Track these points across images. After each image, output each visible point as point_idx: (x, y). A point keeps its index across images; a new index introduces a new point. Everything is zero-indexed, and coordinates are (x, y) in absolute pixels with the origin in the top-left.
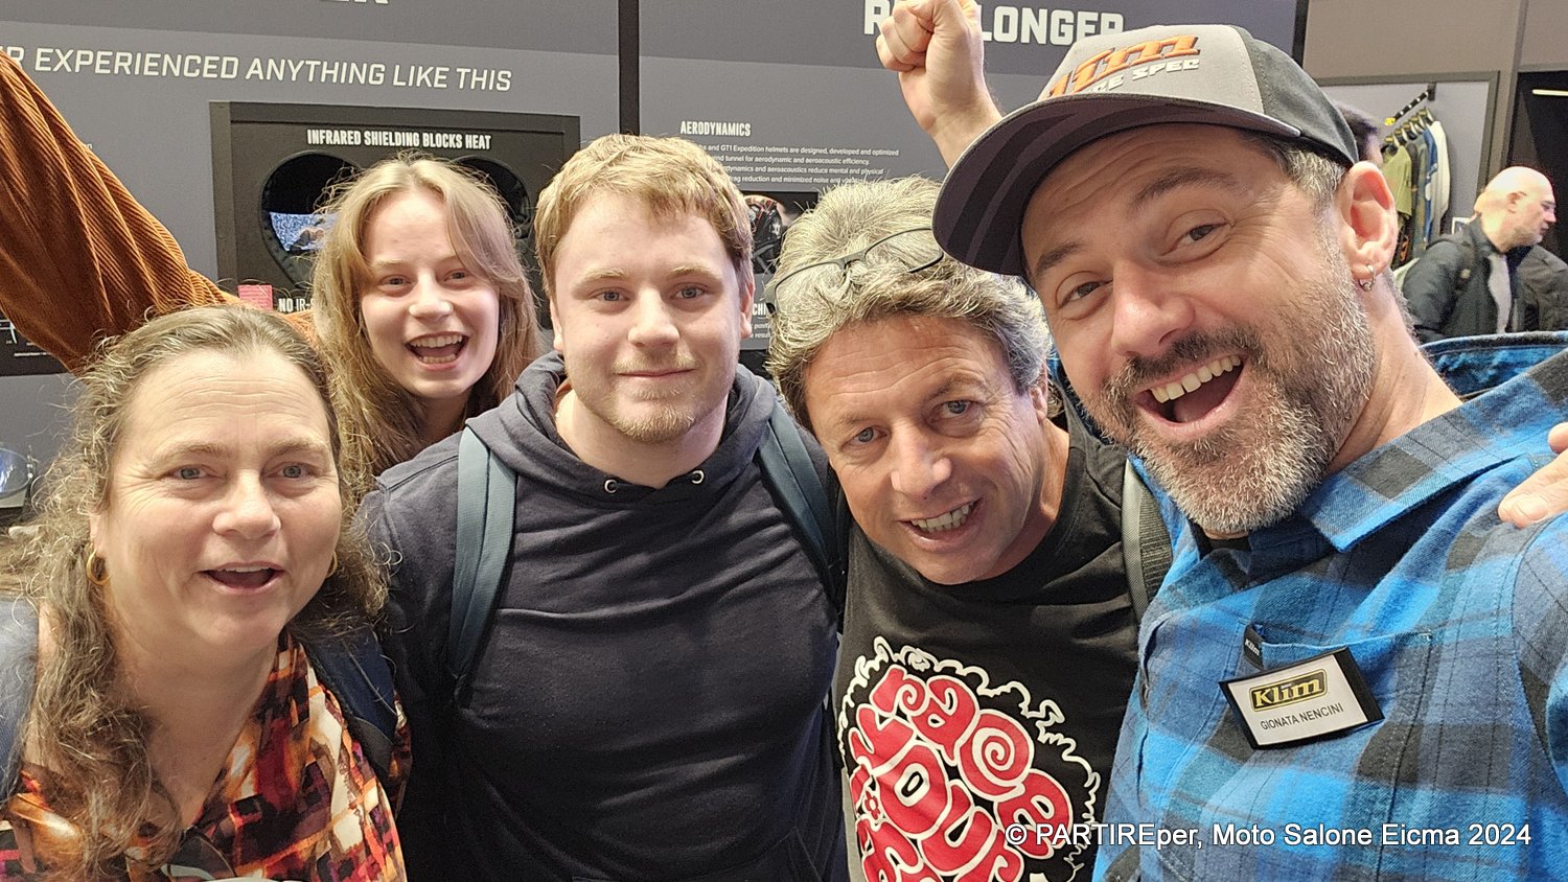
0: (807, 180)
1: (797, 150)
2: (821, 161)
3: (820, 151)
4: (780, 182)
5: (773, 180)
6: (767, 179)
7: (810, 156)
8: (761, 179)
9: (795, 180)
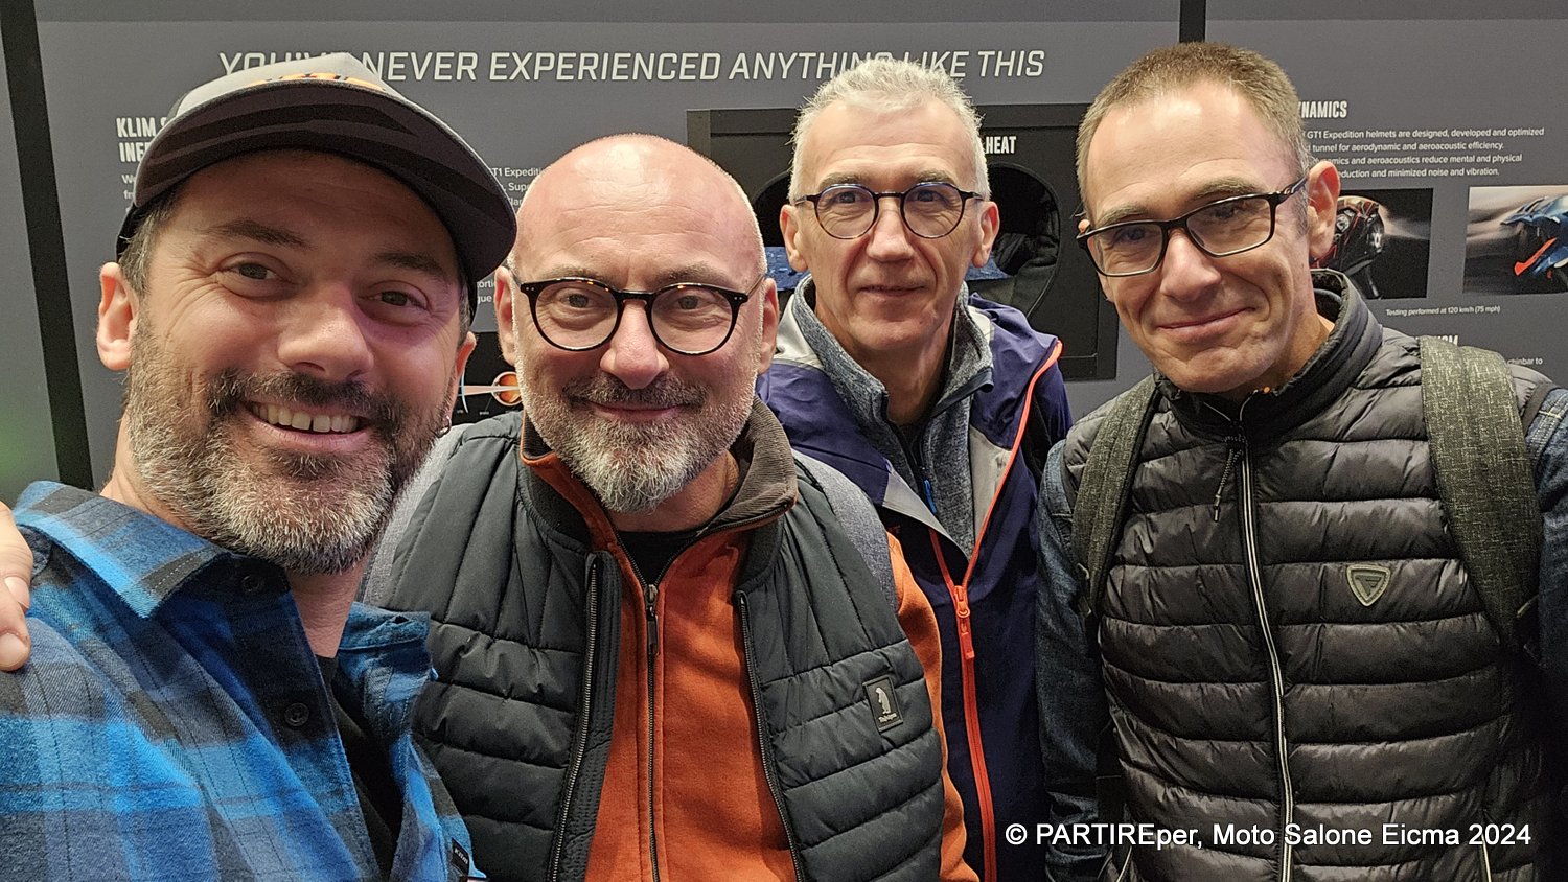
0: (1418, 173)
1: (1408, 134)
2: (1439, 147)
3: (1439, 134)
4: (1381, 178)
5: (1375, 174)
6: (1366, 174)
7: (1426, 140)
8: (1358, 174)
9: (1403, 173)
